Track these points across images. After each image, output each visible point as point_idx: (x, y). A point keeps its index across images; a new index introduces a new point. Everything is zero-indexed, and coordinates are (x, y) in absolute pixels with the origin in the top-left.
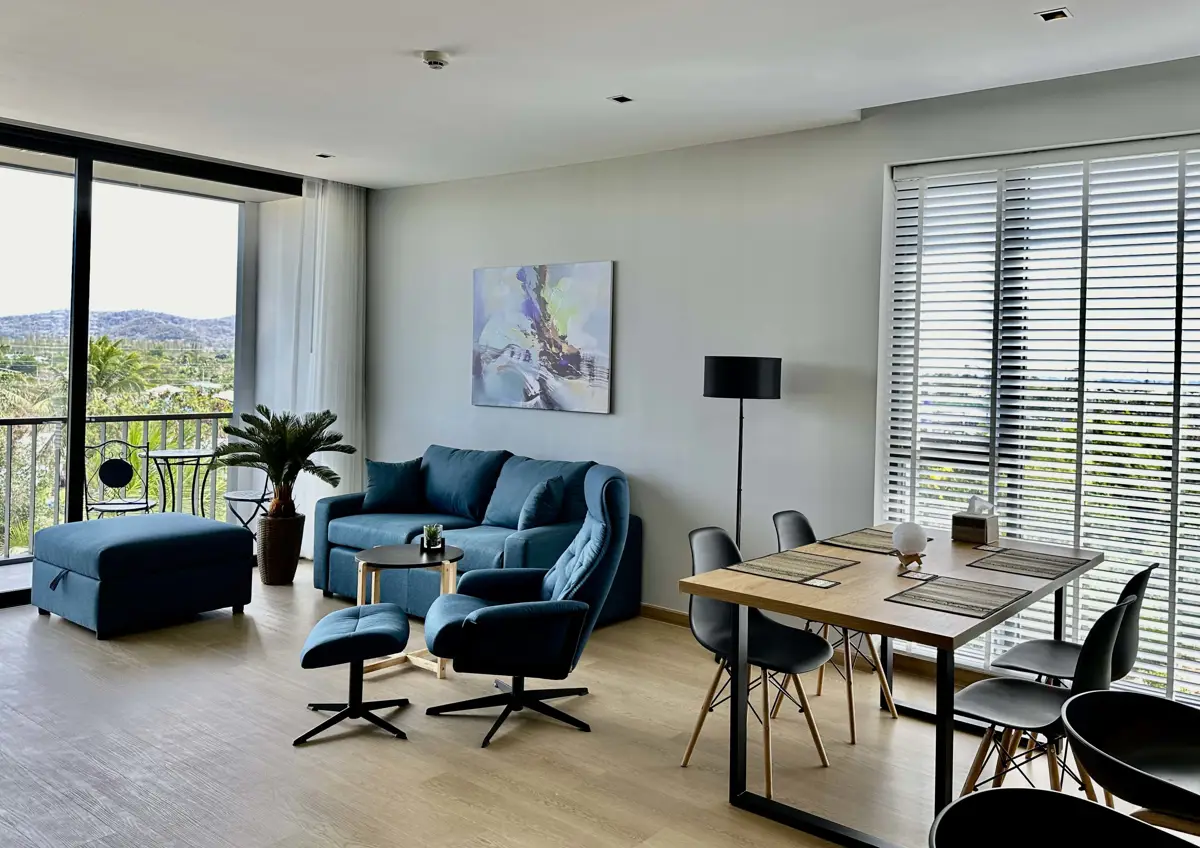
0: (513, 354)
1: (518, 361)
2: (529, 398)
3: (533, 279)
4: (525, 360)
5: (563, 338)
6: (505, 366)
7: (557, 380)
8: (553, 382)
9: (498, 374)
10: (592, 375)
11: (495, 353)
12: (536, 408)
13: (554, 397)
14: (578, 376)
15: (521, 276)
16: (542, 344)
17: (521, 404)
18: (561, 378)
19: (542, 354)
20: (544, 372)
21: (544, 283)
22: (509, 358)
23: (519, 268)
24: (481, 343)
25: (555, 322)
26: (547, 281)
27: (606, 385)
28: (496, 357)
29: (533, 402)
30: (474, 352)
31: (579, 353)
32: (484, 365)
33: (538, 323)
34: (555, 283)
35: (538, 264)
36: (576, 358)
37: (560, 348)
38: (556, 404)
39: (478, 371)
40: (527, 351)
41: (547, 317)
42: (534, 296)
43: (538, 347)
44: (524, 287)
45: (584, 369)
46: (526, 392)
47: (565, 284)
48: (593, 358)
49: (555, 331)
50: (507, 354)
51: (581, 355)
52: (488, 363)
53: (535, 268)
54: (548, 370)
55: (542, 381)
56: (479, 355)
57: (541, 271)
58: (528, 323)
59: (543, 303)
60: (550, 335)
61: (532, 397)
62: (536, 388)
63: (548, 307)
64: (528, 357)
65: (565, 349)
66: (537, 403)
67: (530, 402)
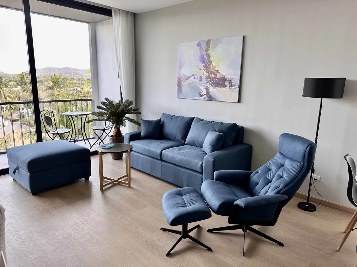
0: (194, 78)
1: (197, 81)
2: (201, 96)
3: (204, 46)
4: (200, 80)
5: (218, 71)
6: (191, 83)
7: (214, 88)
8: (212, 90)
9: (188, 86)
10: (230, 86)
11: (187, 78)
12: (204, 100)
13: (212, 95)
14: (224, 87)
15: (199, 45)
16: (208, 73)
17: (198, 98)
18: (216, 88)
19: (207, 78)
20: (208, 85)
21: (209, 47)
22: (193, 80)
23: (198, 42)
24: (181, 74)
25: (214, 64)
26: (210, 47)
27: (238, 91)
28: (187, 79)
29: (203, 97)
30: (178, 78)
31: (225, 77)
32: (183, 83)
33: (206, 65)
34: (214, 47)
35: (206, 39)
36: (223, 79)
37: (216, 75)
38: (213, 98)
39: (180, 85)
40: (201, 77)
41: (210, 62)
42: (204, 53)
43: (206, 75)
44: (200, 50)
45: (227, 84)
46: (200, 93)
47: (219, 48)
48: (232, 79)
49: (214, 68)
50: (192, 78)
51: (226, 78)
52: (184, 82)
53: (205, 41)
54: (210, 84)
55: (207, 89)
56: (180, 78)
57: (208, 42)
58: (201, 65)
59: (209, 56)
60: (212, 70)
61: (203, 95)
62: (204, 92)
63: (211, 58)
64: (201, 79)
65: (218, 75)
66: (204, 98)
67: (202, 97)
